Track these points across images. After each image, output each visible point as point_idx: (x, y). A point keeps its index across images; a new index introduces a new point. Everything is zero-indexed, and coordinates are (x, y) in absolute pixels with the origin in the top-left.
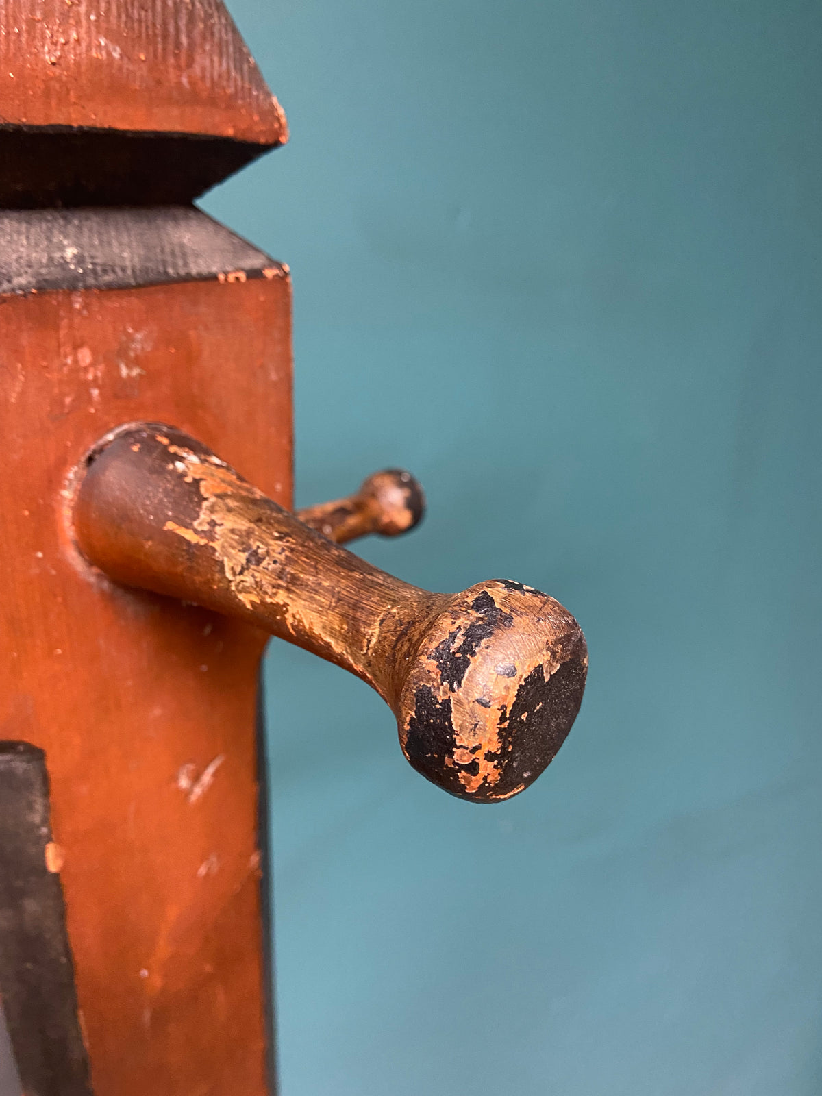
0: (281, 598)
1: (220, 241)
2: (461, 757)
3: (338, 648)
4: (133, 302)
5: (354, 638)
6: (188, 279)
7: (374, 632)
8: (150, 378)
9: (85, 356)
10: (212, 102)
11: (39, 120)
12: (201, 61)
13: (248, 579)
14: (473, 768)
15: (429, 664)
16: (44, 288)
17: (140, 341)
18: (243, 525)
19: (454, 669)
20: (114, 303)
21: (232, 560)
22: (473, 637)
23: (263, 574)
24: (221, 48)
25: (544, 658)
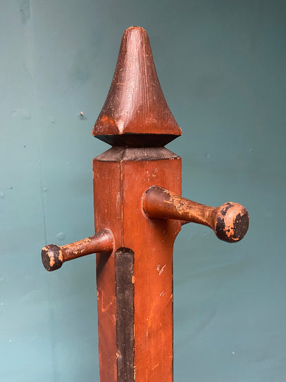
0: (188, 210)
1: (169, 153)
2: (226, 228)
3: (200, 218)
4: (156, 163)
5: (203, 216)
6: (164, 159)
7: (207, 213)
8: (157, 177)
9: (148, 172)
10: (170, 129)
11: (145, 133)
12: (169, 122)
13: (181, 208)
14: (229, 231)
15: (219, 213)
16: (143, 160)
17: (156, 170)
18: (179, 199)
19: (224, 213)
20: (153, 163)
21: (177, 205)
22: (227, 208)
23: (184, 207)
24: (171, 120)
25: (241, 212)
